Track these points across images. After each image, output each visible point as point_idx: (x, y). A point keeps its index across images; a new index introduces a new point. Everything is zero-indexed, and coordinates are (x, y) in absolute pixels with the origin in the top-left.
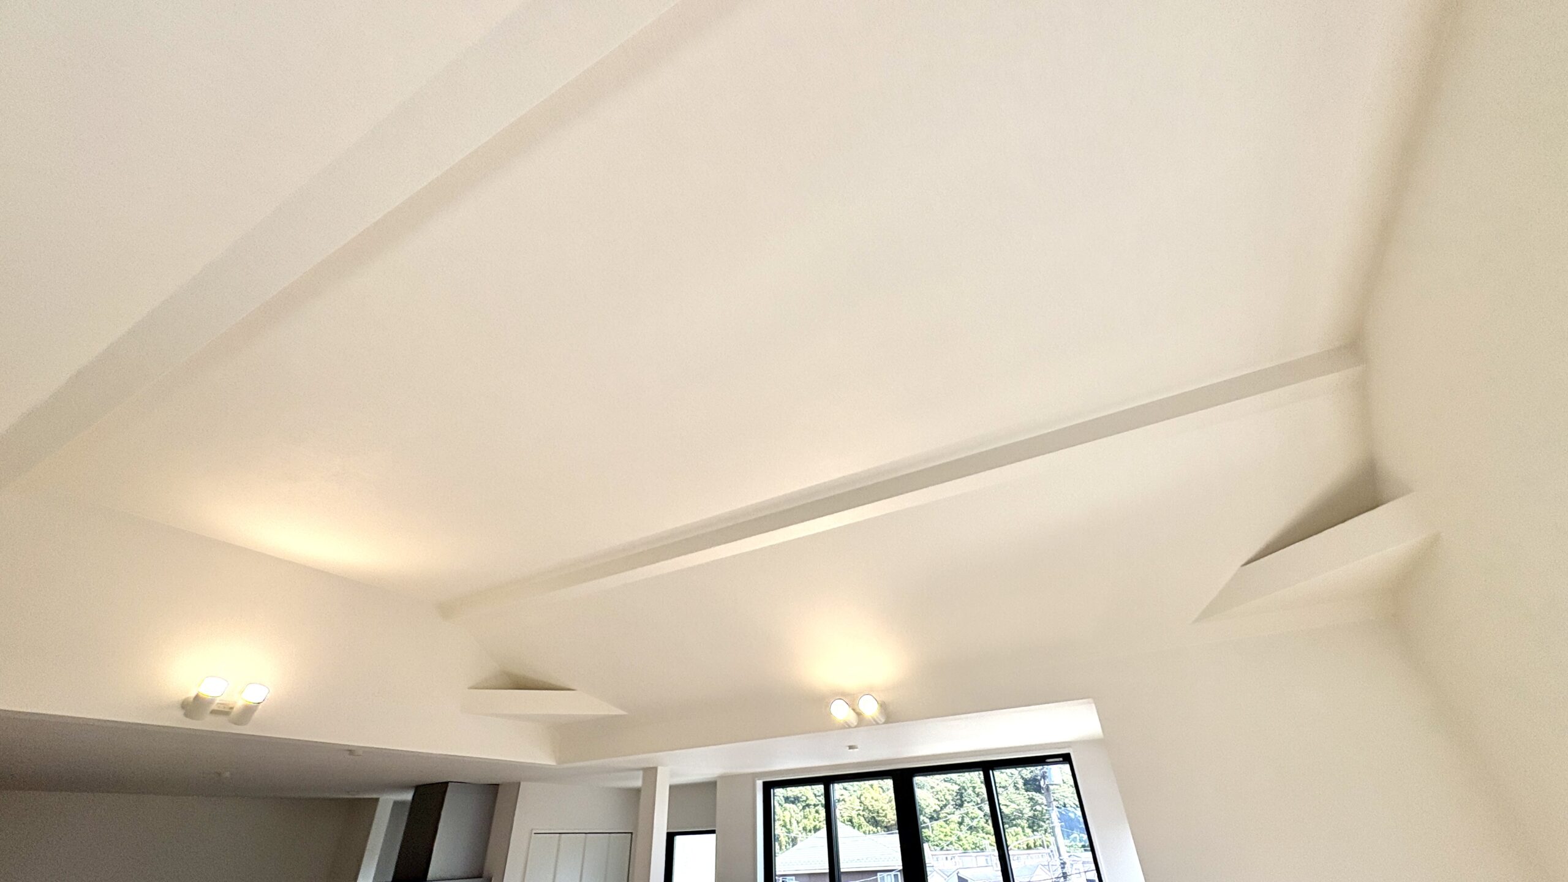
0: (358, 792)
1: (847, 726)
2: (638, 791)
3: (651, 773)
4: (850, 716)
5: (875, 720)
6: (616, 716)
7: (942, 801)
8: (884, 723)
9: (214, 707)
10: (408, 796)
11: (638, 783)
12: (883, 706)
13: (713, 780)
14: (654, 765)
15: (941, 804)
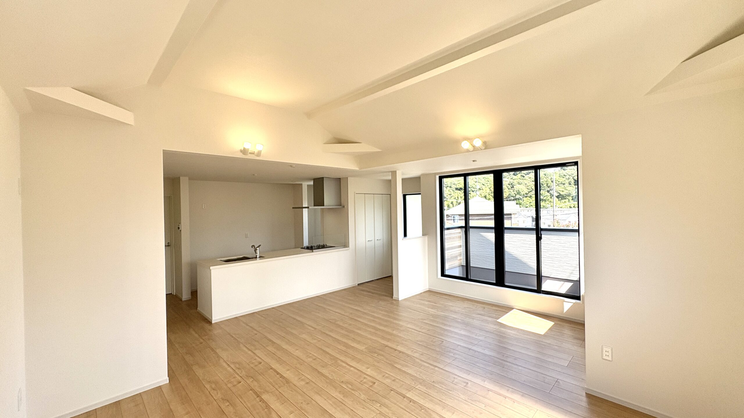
0: (295, 182)
1: (468, 151)
2: (390, 181)
3: (394, 173)
4: (470, 148)
5: (480, 148)
6: (377, 152)
7: (530, 189)
8: (485, 149)
9: (249, 152)
10: (312, 183)
11: (390, 178)
12: (485, 143)
13: (419, 176)
14: (395, 170)
15: (529, 190)
